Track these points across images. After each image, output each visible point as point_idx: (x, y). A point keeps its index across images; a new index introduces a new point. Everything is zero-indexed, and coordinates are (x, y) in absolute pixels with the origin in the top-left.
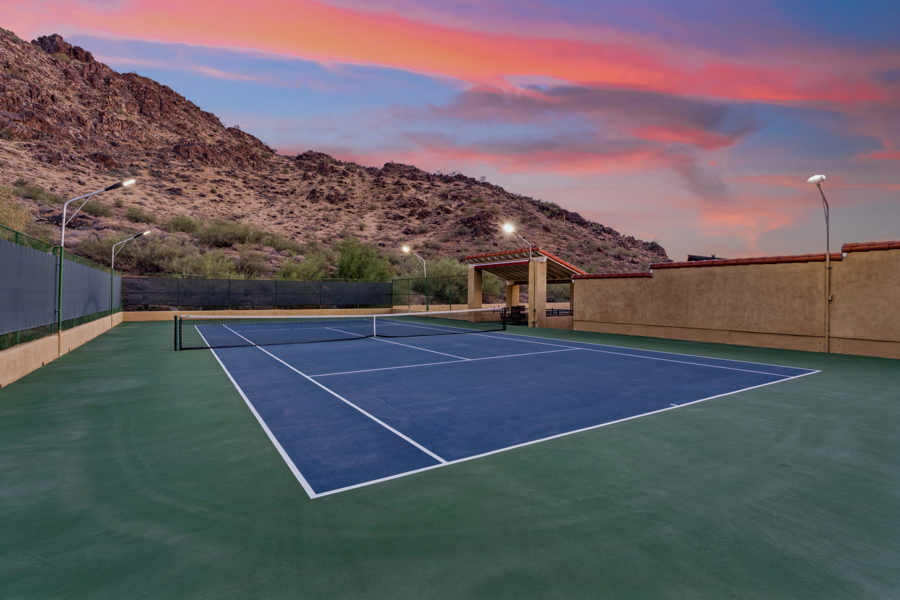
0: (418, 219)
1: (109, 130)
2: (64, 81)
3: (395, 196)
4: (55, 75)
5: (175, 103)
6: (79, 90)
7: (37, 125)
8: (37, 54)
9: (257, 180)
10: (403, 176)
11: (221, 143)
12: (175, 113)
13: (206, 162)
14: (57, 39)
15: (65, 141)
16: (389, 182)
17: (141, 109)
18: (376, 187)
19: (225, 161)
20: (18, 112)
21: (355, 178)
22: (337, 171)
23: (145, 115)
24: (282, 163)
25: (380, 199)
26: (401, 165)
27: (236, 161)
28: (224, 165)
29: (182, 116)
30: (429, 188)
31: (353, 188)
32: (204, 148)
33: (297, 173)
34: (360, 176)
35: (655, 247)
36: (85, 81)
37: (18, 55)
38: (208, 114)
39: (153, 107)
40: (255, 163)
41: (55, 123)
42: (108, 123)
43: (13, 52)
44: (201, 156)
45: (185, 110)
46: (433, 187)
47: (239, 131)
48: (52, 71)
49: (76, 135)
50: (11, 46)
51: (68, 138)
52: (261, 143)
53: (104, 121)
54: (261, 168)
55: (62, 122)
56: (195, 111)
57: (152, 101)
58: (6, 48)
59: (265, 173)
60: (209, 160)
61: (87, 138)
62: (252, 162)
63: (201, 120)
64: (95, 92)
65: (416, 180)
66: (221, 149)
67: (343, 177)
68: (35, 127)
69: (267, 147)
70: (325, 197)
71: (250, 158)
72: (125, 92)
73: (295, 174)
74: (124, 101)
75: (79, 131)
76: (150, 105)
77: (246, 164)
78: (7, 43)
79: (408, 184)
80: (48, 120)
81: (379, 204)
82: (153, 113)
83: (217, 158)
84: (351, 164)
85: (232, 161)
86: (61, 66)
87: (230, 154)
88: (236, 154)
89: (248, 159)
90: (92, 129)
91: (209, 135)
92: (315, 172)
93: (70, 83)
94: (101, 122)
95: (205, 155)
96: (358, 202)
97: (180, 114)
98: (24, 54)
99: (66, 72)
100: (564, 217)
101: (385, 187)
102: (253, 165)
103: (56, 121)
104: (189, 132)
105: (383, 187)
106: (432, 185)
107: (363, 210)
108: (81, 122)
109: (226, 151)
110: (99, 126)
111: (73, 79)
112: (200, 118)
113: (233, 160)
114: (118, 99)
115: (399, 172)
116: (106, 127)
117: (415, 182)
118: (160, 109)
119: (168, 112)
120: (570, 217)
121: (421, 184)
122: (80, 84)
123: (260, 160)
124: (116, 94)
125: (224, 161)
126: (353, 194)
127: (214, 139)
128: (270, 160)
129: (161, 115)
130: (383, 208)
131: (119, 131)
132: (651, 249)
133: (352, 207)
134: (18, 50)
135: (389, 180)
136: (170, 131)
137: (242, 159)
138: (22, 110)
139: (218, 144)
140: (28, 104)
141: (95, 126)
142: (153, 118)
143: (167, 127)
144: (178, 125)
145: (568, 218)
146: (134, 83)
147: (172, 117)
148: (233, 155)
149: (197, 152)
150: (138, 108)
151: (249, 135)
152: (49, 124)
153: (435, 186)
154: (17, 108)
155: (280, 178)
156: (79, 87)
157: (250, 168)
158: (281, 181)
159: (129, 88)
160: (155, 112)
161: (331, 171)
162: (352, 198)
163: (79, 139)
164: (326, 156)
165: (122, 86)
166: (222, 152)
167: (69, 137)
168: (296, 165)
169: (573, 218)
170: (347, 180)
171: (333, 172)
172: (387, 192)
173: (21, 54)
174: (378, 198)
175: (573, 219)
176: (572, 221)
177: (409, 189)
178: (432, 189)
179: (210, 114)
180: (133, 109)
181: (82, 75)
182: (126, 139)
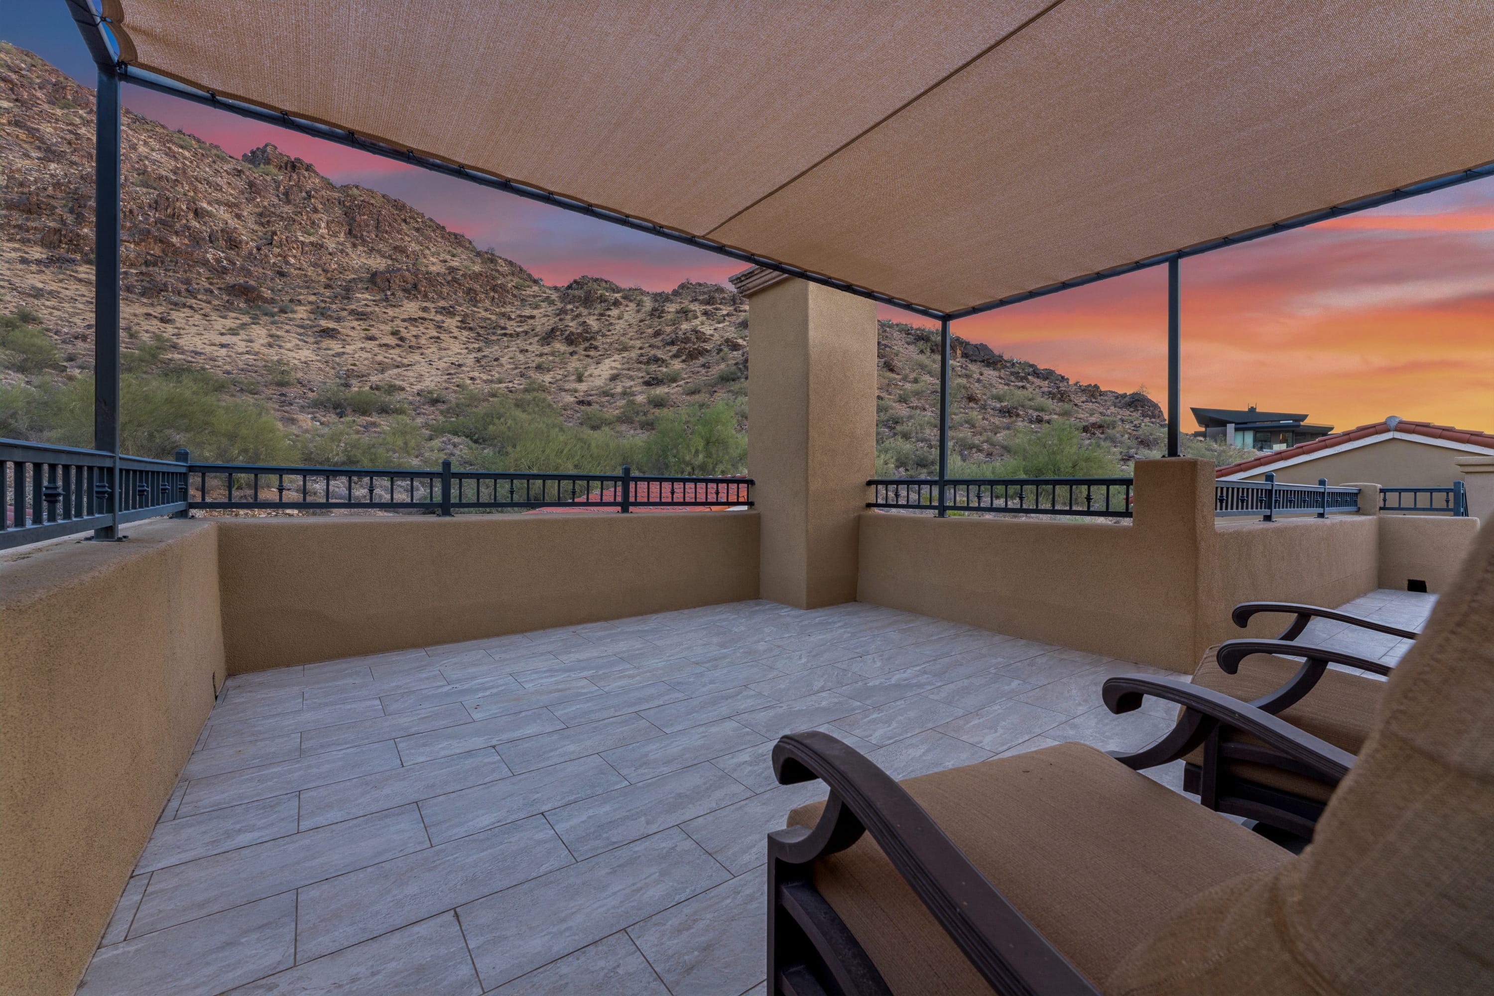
0: (684, 361)
1: (280, 255)
2: (246, 195)
3: (668, 329)
4: (234, 189)
5: (405, 221)
6: (265, 207)
7: (156, 247)
8: (214, 162)
9: (489, 319)
10: (696, 300)
11: (452, 270)
12: (398, 232)
13: (414, 295)
14: (269, 149)
15: (198, 268)
16: (670, 310)
17: (350, 230)
18: (649, 318)
19: (448, 294)
20: (129, 229)
21: (627, 309)
22: (605, 301)
23: (356, 237)
24: (540, 296)
25: (644, 335)
26: (700, 285)
27: (468, 294)
28: (444, 299)
29: (408, 236)
30: (728, 315)
31: (617, 321)
32: (416, 276)
33: (556, 307)
34: (638, 305)
35: (1138, 400)
36: (278, 196)
37: (184, 163)
38: (456, 235)
39: (367, 226)
40: (496, 296)
41: (186, 244)
42: (281, 245)
43: (176, 159)
44: (409, 286)
45: (417, 230)
46: (734, 313)
47: (493, 255)
48: (229, 184)
49: (218, 261)
50: (174, 152)
51: (204, 265)
52: (521, 270)
53: (274, 243)
54: (505, 303)
55: (198, 242)
56: (434, 231)
57: (366, 217)
58: (166, 154)
59: (508, 309)
60: (420, 292)
61: (235, 264)
62: (492, 294)
63: (438, 242)
64: (288, 209)
65: (713, 304)
66: (449, 278)
67: (612, 308)
68: (153, 250)
69: (529, 276)
70: (564, 336)
71: (490, 289)
72: (332, 208)
73: (550, 309)
74: (325, 218)
75: (222, 255)
76: (362, 223)
77: (480, 298)
78: (169, 148)
79: (698, 310)
80: (174, 240)
81: (638, 343)
82: (365, 234)
83: (434, 290)
84: (636, 290)
85: (461, 294)
86: (247, 177)
87: (460, 284)
88: (468, 283)
89: (487, 291)
90: (251, 253)
91: (441, 261)
92: (577, 304)
93: (254, 199)
94: (271, 244)
95: (415, 286)
96: (608, 341)
97: (407, 235)
98: (191, 162)
99: (251, 184)
100: (959, 352)
101: (663, 317)
102: (493, 298)
103: (186, 241)
104: (407, 257)
105: (660, 317)
106: (736, 310)
107: (608, 353)
108: (233, 244)
109: (455, 280)
110: (265, 250)
111: (259, 194)
112: (439, 240)
113: (463, 293)
114: (315, 217)
115: (694, 294)
116: (277, 250)
117: (709, 307)
118: (377, 227)
119: (387, 232)
120: (971, 353)
121: (717, 309)
122: (271, 199)
123: (508, 292)
124: (316, 211)
125: (446, 294)
126: (609, 331)
127: (445, 266)
128: (524, 293)
129: (377, 236)
130: (641, 348)
131: (295, 257)
132: (1129, 405)
133: (596, 348)
134: (185, 158)
135: (671, 308)
136: (383, 256)
137: (475, 291)
138: (135, 226)
139: (447, 272)
140: (146, 219)
141: (259, 249)
142: (364, 240)
143: (379, 251)
144: (396, 248)
145: (966, 354)
146: (348, 195)
147: (392, 238)
148: (464, 286)
149: (404, 282)
150: (346, 228)
151: (505, 260)
152: (174, 245)
153: (740, 311)
154: (128, 224)
155: (523, 314)
156: (266, 204)
157: (487, 303)
158: (523, 319)
159: (340, 203)
160: (368, 232)
161: (599, 301)
162: (603, 336)
163: (223, 266)
164: (606, 282)
165: (328, 200)
166: (448, 282)
167: (205, 263)
168: (560, 297)
169: (977, 353)
170: (615, 312)
171: (601, 302)
172: (659, 325)
173: (187, 162)
174: (642, 333)
175: (976, 356)
176: (974, 358)
177: (696, 317)
178: (733, 315)
179: (459, 235)
180: (337, 229)
181: (277, 189)
182: (305, 265)
